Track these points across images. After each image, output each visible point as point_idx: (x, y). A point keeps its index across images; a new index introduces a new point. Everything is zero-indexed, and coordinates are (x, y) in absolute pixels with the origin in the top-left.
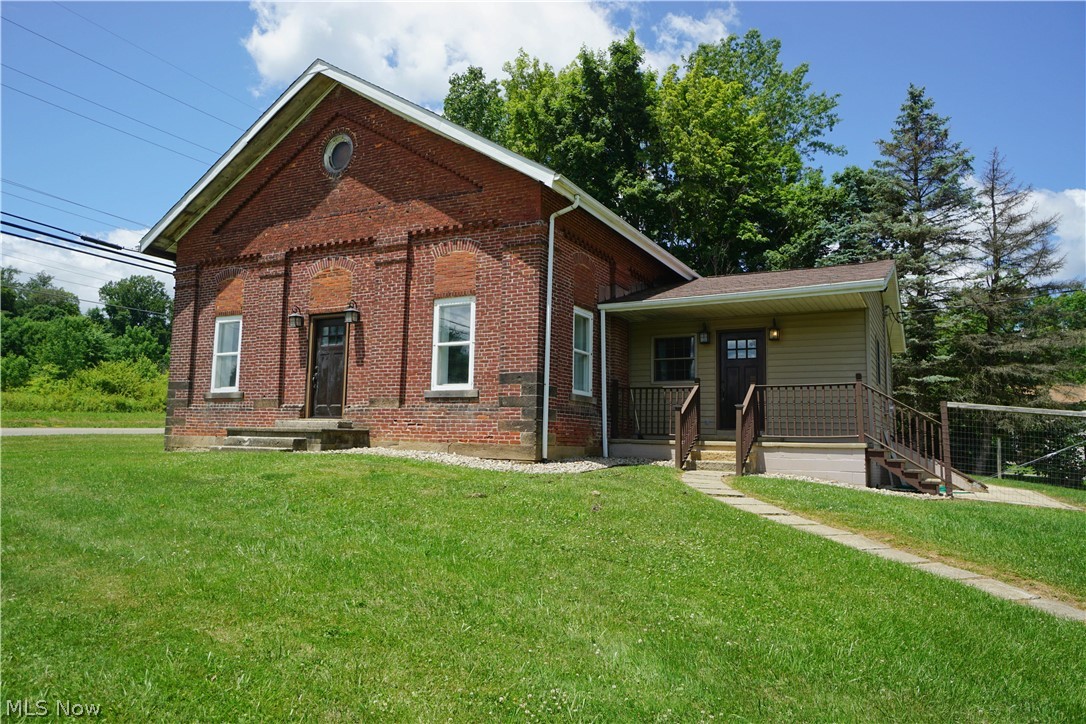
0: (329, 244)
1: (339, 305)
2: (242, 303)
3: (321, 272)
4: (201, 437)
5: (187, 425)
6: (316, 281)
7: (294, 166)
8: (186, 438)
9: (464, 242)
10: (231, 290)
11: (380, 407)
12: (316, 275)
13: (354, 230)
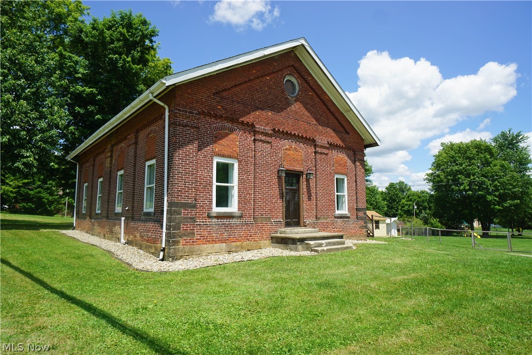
0: (295, 134)
1: (298, 168)
2: (238, 151)
3: (287, 147)
4: (212, 245)
5: (197, 237)
6: (285, 151)
7: (268, 78)
8: (196, 247)
9: (343, 153)
10: (227, 140)
11: (321, 221)
12: (285, 148)
13: (306, 131)
